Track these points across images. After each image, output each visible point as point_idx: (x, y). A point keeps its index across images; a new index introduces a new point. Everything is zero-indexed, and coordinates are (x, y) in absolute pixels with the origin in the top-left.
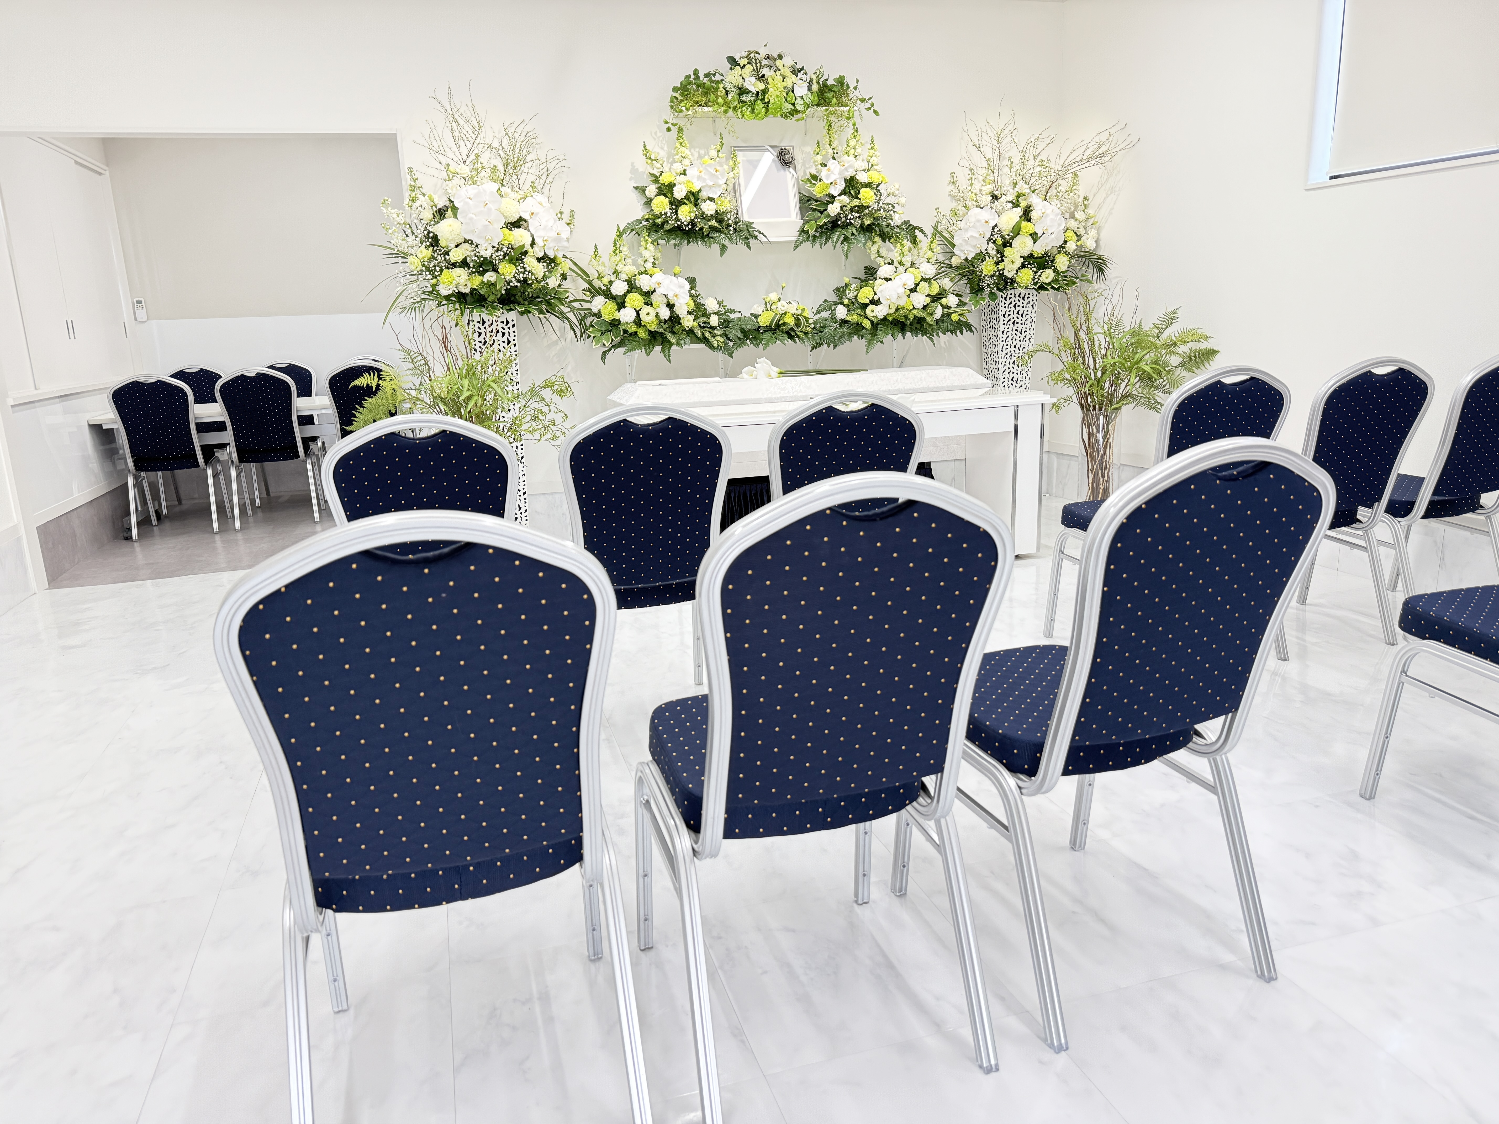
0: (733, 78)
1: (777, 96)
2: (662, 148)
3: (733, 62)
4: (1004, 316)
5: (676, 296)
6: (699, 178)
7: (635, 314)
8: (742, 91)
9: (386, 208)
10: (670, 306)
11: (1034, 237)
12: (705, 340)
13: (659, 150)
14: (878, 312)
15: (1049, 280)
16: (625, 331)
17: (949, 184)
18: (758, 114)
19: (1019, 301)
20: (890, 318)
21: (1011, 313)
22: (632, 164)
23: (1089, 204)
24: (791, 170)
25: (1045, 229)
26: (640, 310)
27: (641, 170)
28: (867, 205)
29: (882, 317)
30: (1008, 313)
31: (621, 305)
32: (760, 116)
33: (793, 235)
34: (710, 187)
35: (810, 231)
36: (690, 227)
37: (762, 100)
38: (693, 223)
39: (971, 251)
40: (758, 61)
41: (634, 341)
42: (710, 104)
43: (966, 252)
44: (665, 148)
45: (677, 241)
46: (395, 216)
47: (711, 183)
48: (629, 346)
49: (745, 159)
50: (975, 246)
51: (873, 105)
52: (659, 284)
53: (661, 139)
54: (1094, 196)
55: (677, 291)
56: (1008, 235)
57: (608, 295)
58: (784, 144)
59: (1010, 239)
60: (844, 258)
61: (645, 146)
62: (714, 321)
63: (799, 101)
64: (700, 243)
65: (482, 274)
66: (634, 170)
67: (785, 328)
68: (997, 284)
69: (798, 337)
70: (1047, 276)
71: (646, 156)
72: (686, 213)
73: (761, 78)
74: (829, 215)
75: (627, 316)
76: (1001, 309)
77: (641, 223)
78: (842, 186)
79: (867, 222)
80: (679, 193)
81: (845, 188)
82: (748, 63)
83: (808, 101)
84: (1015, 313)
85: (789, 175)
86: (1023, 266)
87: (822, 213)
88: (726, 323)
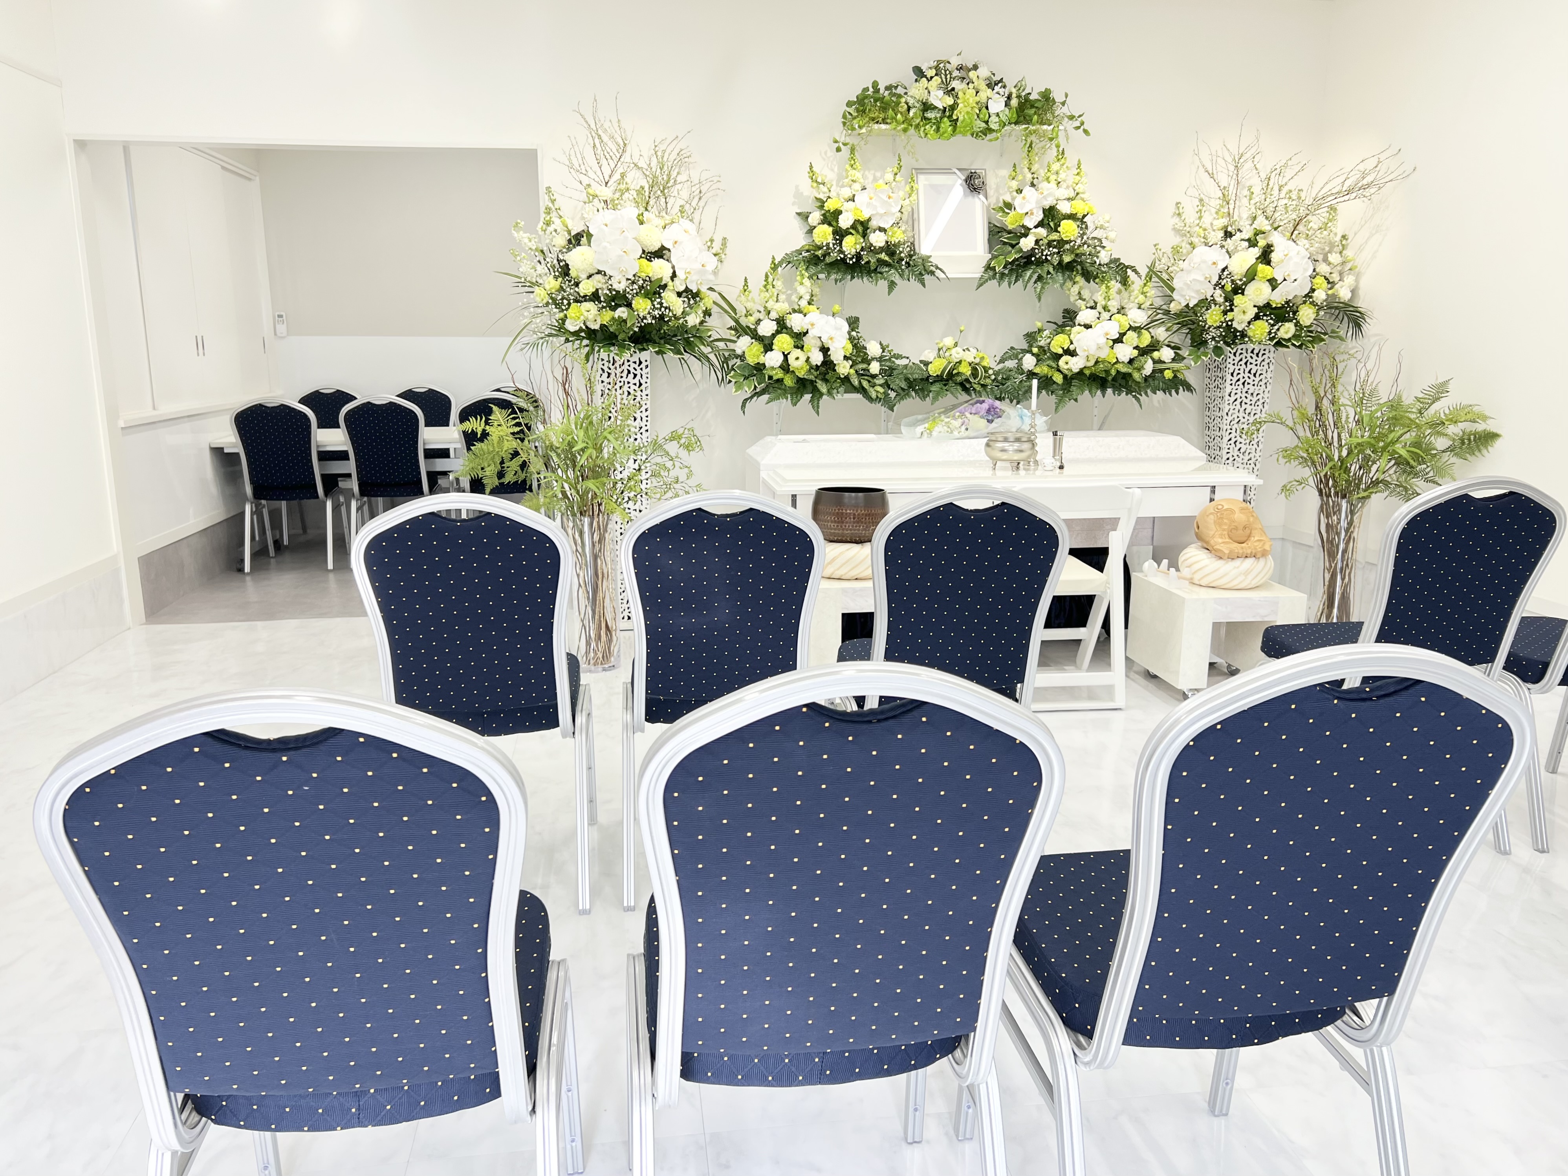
0: (917, 91)
1: (968, 113)
2: (832, 170)
3: (919, 73)
4: (1232, 375)
5: (831, 339)
6: (869, 205)
7: (782, 358)
8: (926, 107)
9: (518, 232)
10: (825, 350)
11: (1273, 283)
12: (862, 390)
13: (827, 171)
14: (1074, 364)
15: (1289, 335)
16: (770, 378)
17: (1173, 217)
18: (944, 133)
19: (1252, 357)
20: (1087, 372)
21: (1241, 372)
22: (797, 187)
23: (1348, 245)
24: (981, 196)
25: (1286, 274)
26: (789, 354)
27: (806, 193)
28: (1068, 239)
29: (1078, 370)
30: (1237, 372)
31: (768, 347)
32: (946, 135)
33: (976, 271)
34: (882, 215)
35: (997, 268)
36: (854, 260)
37: (950, 116)
38: (858, 256)
39: (1193, 297)
40: (948, 72)
41: (780, 389)
42: (889, 121)
43: (1188, 298)
44: (836, 169)
45: (839, 276)
46: (526, 241)
47: (882, 211)
48: (772, 395)
49: (926, 183)
50: (1198, 292)
51: (1082, 123)
52: (813, 325)
53: (831, 159)
54: (1355, 234)
55: (833, 333)
56: (1241, 280)
57: (755, 336)
58: (975, 166)
59: (1242, 285)
60: (1037, 300)
61: (811, 167)
62: (875, 368)
63: (994, 119)
64: (865, 279)
65: (614, 309)
66: (798, 194)
67: (959, 379)
68: (1224, 337)
69: (974, 389)
70: (1287, 330)
71: (812, 179)
72: (851, 244)
73: (950, 92)
74: (1021, 250)
75: (773, 359)
76: (1228, 366)
77: (801, 254)
78: (1040, 216)
79: (1067, 259)
80: (845, 222)
81: (1043, 220)
82: (936, 75)
83: (1004, 118)
84: (1247, 371)
85: (978, 203)
86: (1257, 317)
87: (1013, 246)
88: (889, 372)
